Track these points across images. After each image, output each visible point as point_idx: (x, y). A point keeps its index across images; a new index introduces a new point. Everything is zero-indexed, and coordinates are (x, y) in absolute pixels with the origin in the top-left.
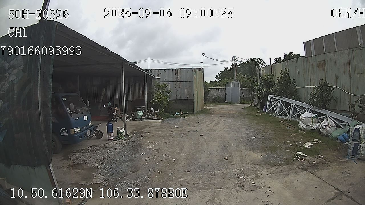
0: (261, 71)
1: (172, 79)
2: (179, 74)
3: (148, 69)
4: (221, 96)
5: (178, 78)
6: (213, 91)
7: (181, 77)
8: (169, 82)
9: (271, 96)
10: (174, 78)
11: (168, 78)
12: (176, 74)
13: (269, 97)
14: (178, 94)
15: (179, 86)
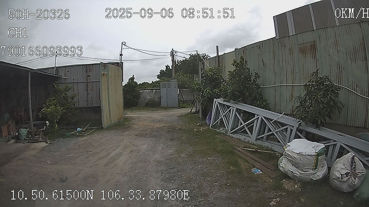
0: (204, 66)
1: (81, 78)
2: (91, 71)
3: (54, 66)
4: (156, 99)
5: (90, 77)
6: (146, 93)
7: (94, 75)
8: (78, 83)
9: (217, 101)
10: (85, 77)
11: (77, 78)
12: (86, 72)
13: (215, 102)
14: (90, 100)
15: (90, 87)
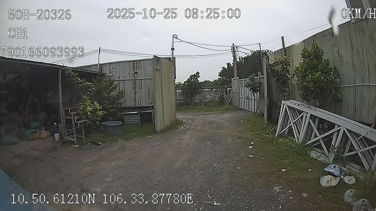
1: (128, 75)
2: (139, 68)
5: (138, 74)
7: (142, 73)
8: (124, 80)
10: (132, 74)
11: (123, 76)
12: (133, 69)
13: (284, 104)
14: (138, 99)
15: (138, 85)
